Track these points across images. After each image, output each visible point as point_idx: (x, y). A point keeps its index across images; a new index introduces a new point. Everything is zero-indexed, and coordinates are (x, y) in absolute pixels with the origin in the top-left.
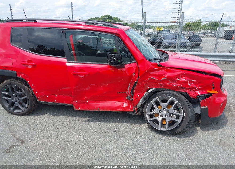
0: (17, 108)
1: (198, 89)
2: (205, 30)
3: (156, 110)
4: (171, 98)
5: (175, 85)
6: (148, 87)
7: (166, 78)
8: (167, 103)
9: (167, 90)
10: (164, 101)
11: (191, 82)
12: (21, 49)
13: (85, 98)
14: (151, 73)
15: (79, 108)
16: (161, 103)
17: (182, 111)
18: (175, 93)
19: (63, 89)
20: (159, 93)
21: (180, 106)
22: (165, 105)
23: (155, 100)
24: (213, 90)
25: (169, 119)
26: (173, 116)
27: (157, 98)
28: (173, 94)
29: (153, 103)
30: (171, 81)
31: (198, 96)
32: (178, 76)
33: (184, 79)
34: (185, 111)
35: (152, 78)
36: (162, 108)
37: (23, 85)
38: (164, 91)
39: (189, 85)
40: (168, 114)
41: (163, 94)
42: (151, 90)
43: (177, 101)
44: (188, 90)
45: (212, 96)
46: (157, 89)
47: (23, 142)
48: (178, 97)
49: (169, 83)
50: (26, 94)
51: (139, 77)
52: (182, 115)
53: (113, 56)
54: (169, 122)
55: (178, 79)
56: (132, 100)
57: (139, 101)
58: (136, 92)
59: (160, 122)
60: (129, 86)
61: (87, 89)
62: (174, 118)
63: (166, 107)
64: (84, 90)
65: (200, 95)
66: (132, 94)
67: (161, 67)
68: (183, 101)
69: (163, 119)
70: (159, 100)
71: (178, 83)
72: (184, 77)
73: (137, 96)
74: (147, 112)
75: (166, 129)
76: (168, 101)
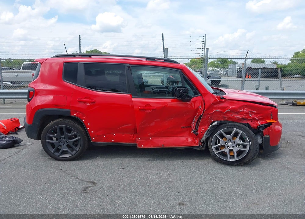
0: (64, 152)
1: (258, 120)
2: (213, 68)
3: (222, 142)
4: (235, 129)
5: (238, 116)
6: (212, 120)
7: (230, 110)
8: (232, 134)
9: (229, 122)
10: (229, 133)
11: (252, 113)
12: (76, 85)
13: (149, 134)
14: (215, 106)
15: (142, 146)
16: (226, 135)
17: (248, 141)
18: (238, 124)
19: (123, 126)
20: (222, 125)
21: (245, 136)
22: (230, 136)
23: (219, 132)
24: (272, 119)
25: (236, 149)
26: (239, 146)
27: (221, 130)
28: (237, 126)
29: (217, 136)
30: (234, 113)
31: (259, 127)
32: (240, 108)
33: (246, 110)
34: (251, 140)
35: (217, 110)
36: (228, 140)
37: (76, 124)
38: (227, 123)
39: (251, 116)
40: (235, 145)
41: (226, 126)
42: (215, 123)
43: (242, 132)
44: (249, 121)
45: (272, 125)
46: (221, 121)
47: (94, 183)
48: (242, 127)
49: (232, 115)
50: (78, 135)
51: (205, 110)
52: (249, 144)
53: (181, 89)
54: (237, 152)
55: (241, 111)
56: (198, 134)
57: (203, 135)
58: (201, 126)
59: (228, 153)
60: (194, 120)
61: (152, 125)
62: (240, 148)
63: (232, 139)
64: (149, 126)
65: (261, 125)
66: (197, 128)
67: (224, 100)
68: (247, 131)
69: (231, 151)
70: (223, 133)
71: (241, 114)
72: (246, 109)
73: (202, 130)
74: (213, 146)
75: (236, 159)
76: (233, 133)
